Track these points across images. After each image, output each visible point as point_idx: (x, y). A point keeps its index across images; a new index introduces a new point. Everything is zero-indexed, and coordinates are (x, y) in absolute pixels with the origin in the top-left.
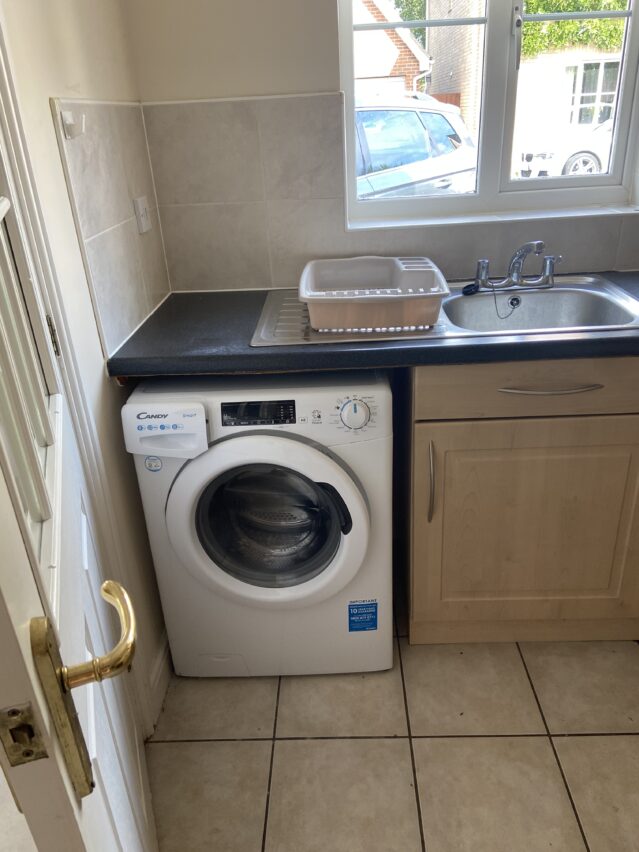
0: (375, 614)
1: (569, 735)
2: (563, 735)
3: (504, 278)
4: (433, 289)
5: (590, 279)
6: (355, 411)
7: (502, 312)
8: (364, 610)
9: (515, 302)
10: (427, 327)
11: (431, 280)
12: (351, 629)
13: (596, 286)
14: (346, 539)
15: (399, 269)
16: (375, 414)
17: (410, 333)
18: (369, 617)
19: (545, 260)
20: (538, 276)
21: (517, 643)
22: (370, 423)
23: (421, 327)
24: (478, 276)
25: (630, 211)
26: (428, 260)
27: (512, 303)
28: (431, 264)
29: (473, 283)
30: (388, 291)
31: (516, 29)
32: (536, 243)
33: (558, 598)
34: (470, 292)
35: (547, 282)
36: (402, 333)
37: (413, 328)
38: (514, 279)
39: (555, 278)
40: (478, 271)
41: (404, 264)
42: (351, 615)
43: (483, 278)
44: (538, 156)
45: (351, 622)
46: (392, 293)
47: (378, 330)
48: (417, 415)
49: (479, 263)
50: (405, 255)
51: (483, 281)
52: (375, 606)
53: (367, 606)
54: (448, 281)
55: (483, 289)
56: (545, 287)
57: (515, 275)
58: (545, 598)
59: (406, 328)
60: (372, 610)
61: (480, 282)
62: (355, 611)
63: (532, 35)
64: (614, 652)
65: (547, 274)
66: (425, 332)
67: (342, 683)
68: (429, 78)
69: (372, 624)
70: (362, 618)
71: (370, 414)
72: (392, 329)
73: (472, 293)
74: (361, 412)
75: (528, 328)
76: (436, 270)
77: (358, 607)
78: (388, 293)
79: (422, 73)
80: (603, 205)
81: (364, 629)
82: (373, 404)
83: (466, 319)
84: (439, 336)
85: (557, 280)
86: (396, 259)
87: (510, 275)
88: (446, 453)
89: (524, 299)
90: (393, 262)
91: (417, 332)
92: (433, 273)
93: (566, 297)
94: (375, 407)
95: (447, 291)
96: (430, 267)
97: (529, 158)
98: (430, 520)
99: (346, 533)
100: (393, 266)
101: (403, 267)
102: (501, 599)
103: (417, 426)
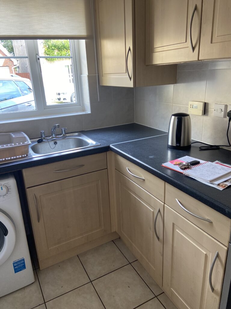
0: (24, 263)
1: (97, 279)
2: (95, 279)
3: (50, 136)
4: (25, 143)
5: (77, 134)
6: (2, 189)
7: (52, 147)
8: (19, 263)
9: (55, 143)
10: (25, 155)
11: (25, 139)
12: (16, 272)
13: (79, 135)
14: (6, 238)
15: (12, 137)
16: (10, 189)
17: (19, 158)
18: (22, 265)
19: (62, 130)
20: (61, 134)
21: (77, 255)
22: (9, 193)
23: (23, 156)
24: (42, 136)
25: (84, 113)
26: (23, 133)
27: (55, 144)
28: (24, 134)
29: (40, 138)
30: (9, 145)
31: (38, 61)
32: (57, 125)
33: (86, 235)
34: (40, 141)
35: (64, 136)
36: (16, 159)
37: (20, 156)
38: (54, 136)
39: (66, 134)
40: (41, 135)
41: (14, 135)
42: (14, 267)
43: (43, 137)
44: (62, 94)
45: (15, 269)
46: (10, 145)
47: (7, 159)
48: (27, 185)
49: (41, 132)
50: (14, 132)
51: (43, 138)
52: (24, 260)
53: (20, 261)
54: (30, 139)
55: (44, 140)
56: (64, 137)
57: (54, 135)
58: (82, 236)
59: (18, 157)
60: (23, 262)
61: (42, 138)
62: (16, 265)
63: (52, 55)
64: (106, 247)
65: (64, 133)
66: (25, 157)
67: (16, 295)
68: (18, 67)
69: (24, 267)
70: (19, 266)
71: (8, 190)
72: (12, 158)
73: (41, 142)
74: (4, 189)
75: (61, 151)
76: (26, 136)
77: (17, 263)
78: (9, 146)
79: (15, 65)
80: (77, 112)
81: (21, 270)
82: (9, 185)
83: (40, 150)
84: (30, 158)
85: (67, 135)
86: (11, 133)
87: (52, 135)
88: (40, 196)
89: (58, 142)
90: (10, 134)
91: (22, 157)
92: (25, 137)
93: (71, 140)
94: (10, 186)
95: (30, 143)
96: (24, 135)
97: (59, 94)
98: (39, 222)
99: (6, 235)
100: (10, 136)
101: (14, 136)
102: (69, 241)
103: (27, 189)
